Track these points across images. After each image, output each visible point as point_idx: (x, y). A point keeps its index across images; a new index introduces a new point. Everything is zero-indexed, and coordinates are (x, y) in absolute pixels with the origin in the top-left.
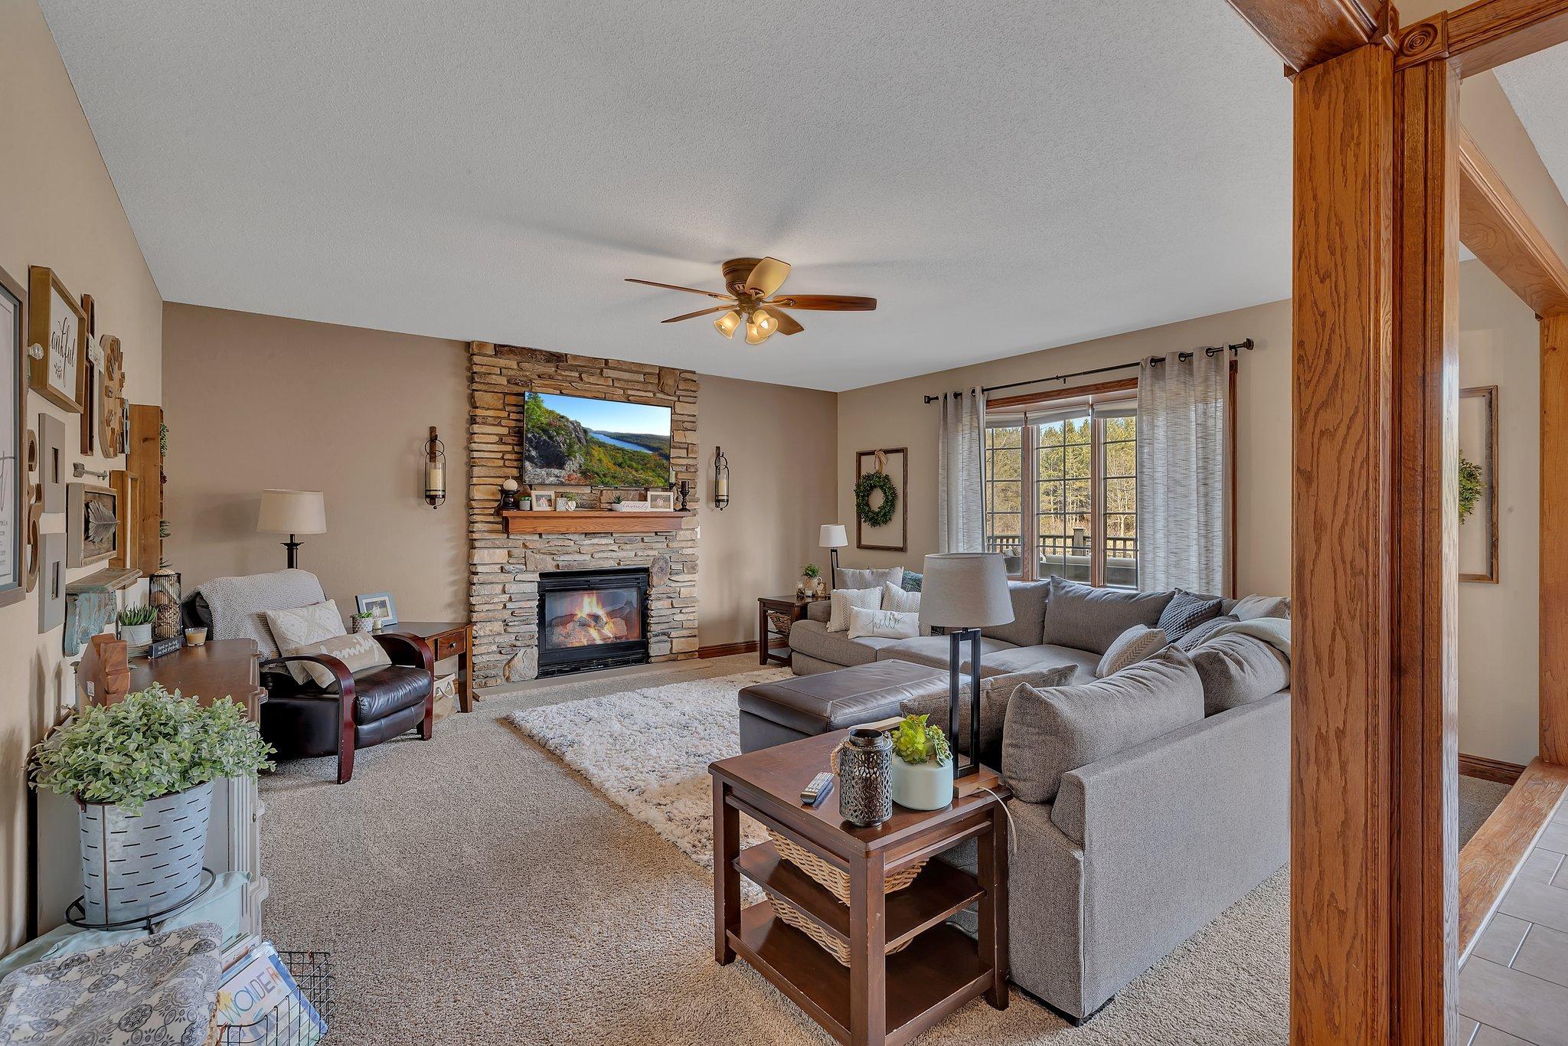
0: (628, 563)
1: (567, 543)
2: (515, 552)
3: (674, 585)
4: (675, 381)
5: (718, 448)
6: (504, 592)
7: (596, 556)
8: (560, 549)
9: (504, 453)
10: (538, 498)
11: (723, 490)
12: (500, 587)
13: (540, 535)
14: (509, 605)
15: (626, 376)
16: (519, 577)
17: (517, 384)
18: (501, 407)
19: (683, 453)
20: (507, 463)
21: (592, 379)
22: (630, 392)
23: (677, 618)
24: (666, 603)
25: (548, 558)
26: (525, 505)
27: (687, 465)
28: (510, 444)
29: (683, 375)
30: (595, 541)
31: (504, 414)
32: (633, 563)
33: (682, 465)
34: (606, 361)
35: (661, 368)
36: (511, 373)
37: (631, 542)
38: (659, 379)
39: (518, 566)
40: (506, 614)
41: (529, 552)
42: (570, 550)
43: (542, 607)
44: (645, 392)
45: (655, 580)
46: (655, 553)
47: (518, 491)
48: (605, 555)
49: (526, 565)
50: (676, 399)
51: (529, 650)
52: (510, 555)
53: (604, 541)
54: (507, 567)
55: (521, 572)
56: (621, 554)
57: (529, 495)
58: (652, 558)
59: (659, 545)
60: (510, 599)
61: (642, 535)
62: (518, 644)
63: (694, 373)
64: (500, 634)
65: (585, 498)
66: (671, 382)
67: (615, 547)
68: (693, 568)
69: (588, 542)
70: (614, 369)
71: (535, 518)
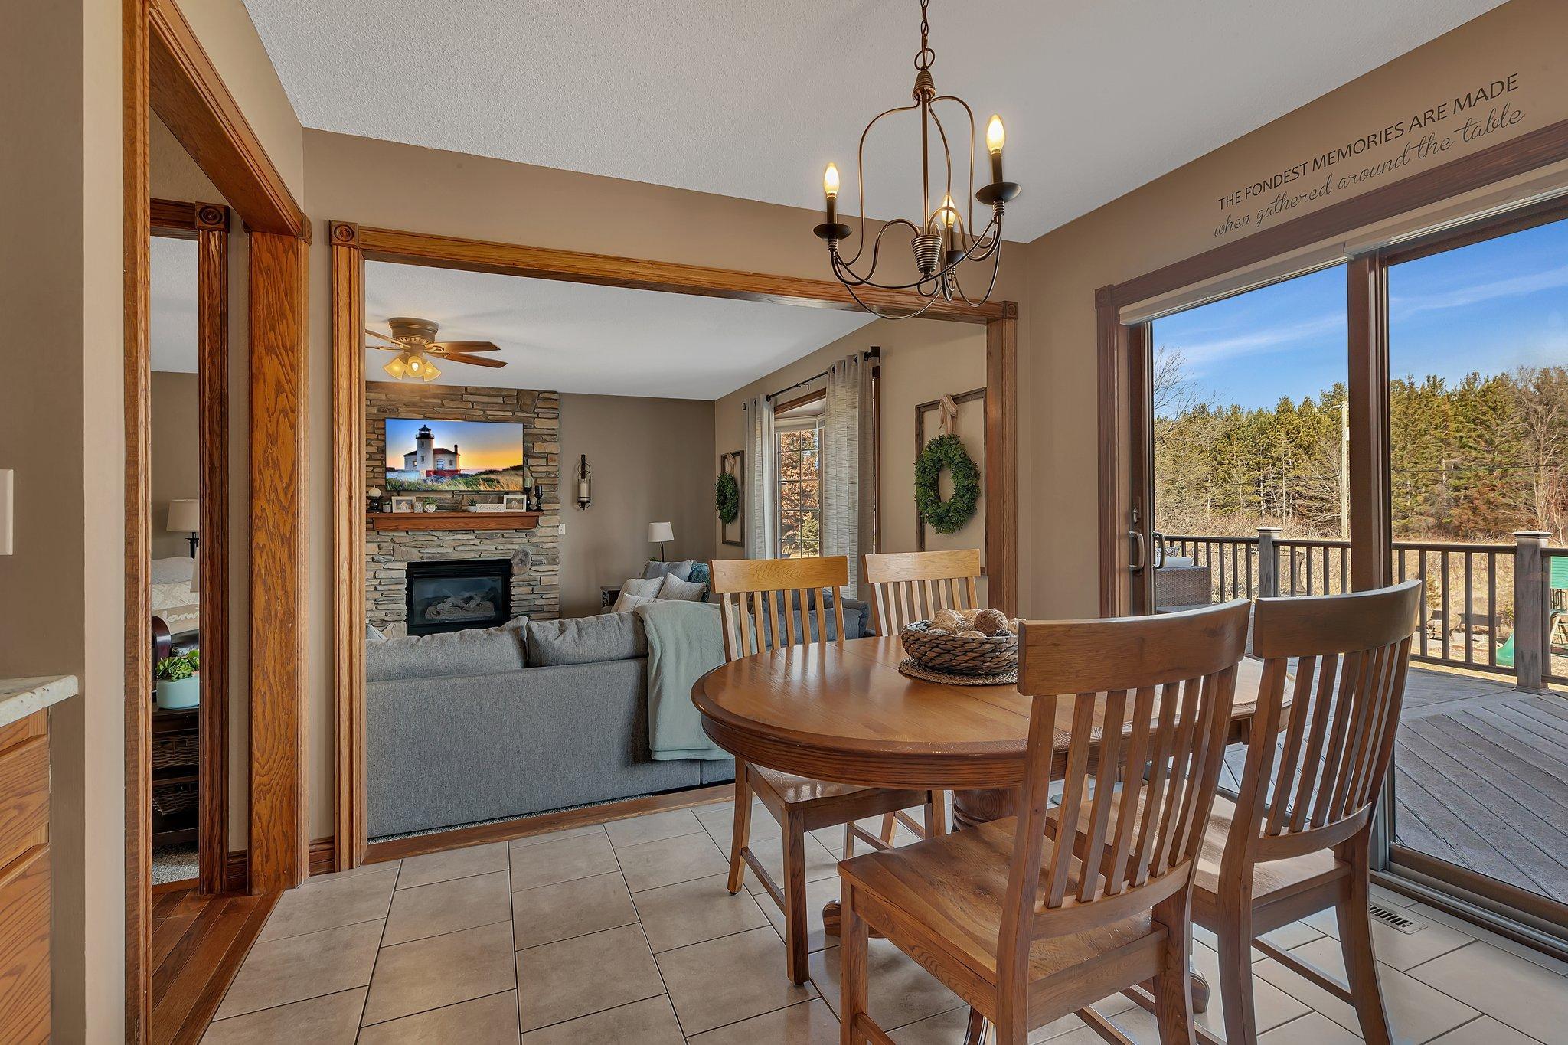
0: (488, 555)
1: (430, 538)
2: (384, 545)
3: (534, 574)
4: (533, 401)
5: (583, 456)
6: (375, 577)
7: (457, 549)
8: (423, 543)
9: (374, 467)
10: (398, 503)
11: (584, 493)
12: (372, 573)
13: (407, 532)
14: (379, 588)
15: (486, 399)
16: (388, 566)
17: (386, 412)
18: (372, 431)
19: (543, 461)
20: (376, 475)
21: (452, 404)
22: (489, 413)
23: (537, 602)
24: (527, 589)
25: (415, 551)
26: (387, 508)
27: (547, 472)
28: (378, 460)
29: (541, 395)
30: (458, 537)
31: (375, 436)
32: (493, 555)
33: (543, 472)
34: (466, 388)
35: (519, 391)
36: (379, 403)
37: (491, 537)
38: (518, 401)
39: (386, 557)
40: (377, 595)
41: (397, 546)
42: (433, 544)
43: (409, 589)
44: (504, 411)
45: (515, 570)
46: (517, 547)
47: (381, 497)
48: (467, 548)
49: (393, 555)
50: (536, 416)
51: (397, 624)
52: (380, 548)
53: (466, 537)
54: (376, 558)
55: (389, 561)
56: (482, 548)
57: (391, 501)
58: (513, 552)
59: (520, 541)
60: (380, 583)
61: (502, 531)
62: (386, 618)
63: (555, 392)
64: (372, 610)
65: (447, 501)
66: (529, 402)
67: (477, 542)
68: (554, 560)
69: (451, 537)
70: (471, 394)
71: (396, 518)
